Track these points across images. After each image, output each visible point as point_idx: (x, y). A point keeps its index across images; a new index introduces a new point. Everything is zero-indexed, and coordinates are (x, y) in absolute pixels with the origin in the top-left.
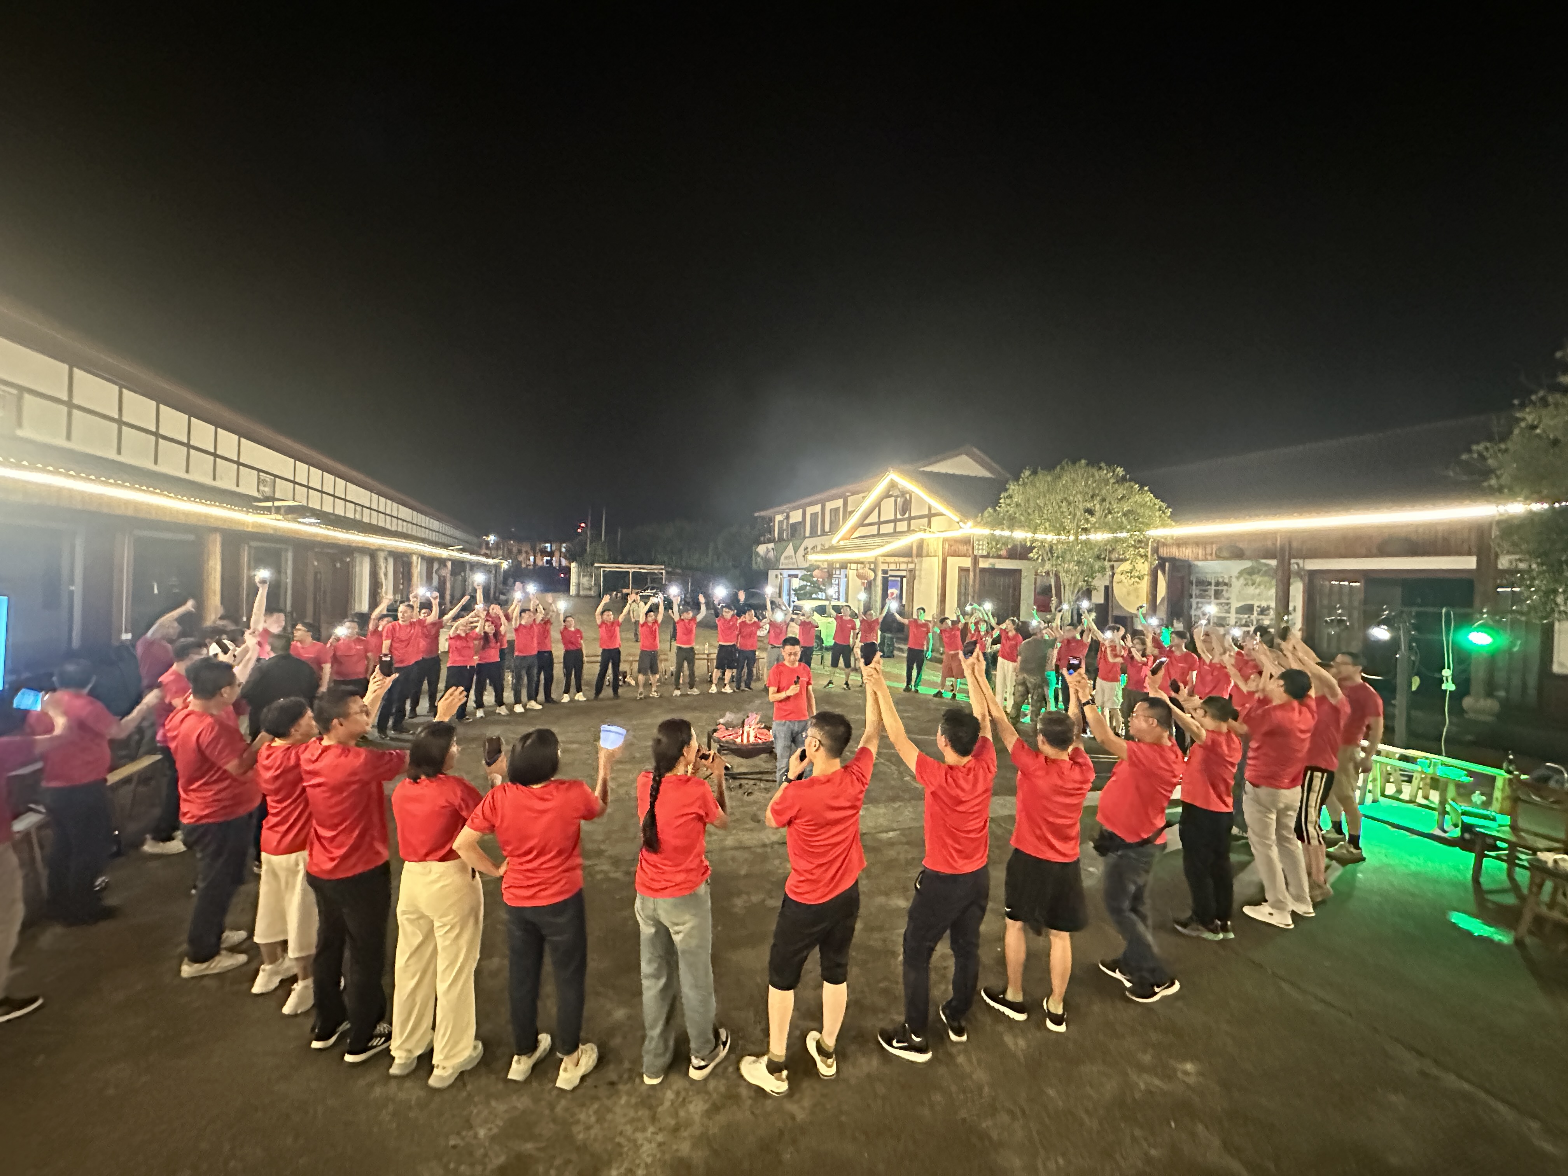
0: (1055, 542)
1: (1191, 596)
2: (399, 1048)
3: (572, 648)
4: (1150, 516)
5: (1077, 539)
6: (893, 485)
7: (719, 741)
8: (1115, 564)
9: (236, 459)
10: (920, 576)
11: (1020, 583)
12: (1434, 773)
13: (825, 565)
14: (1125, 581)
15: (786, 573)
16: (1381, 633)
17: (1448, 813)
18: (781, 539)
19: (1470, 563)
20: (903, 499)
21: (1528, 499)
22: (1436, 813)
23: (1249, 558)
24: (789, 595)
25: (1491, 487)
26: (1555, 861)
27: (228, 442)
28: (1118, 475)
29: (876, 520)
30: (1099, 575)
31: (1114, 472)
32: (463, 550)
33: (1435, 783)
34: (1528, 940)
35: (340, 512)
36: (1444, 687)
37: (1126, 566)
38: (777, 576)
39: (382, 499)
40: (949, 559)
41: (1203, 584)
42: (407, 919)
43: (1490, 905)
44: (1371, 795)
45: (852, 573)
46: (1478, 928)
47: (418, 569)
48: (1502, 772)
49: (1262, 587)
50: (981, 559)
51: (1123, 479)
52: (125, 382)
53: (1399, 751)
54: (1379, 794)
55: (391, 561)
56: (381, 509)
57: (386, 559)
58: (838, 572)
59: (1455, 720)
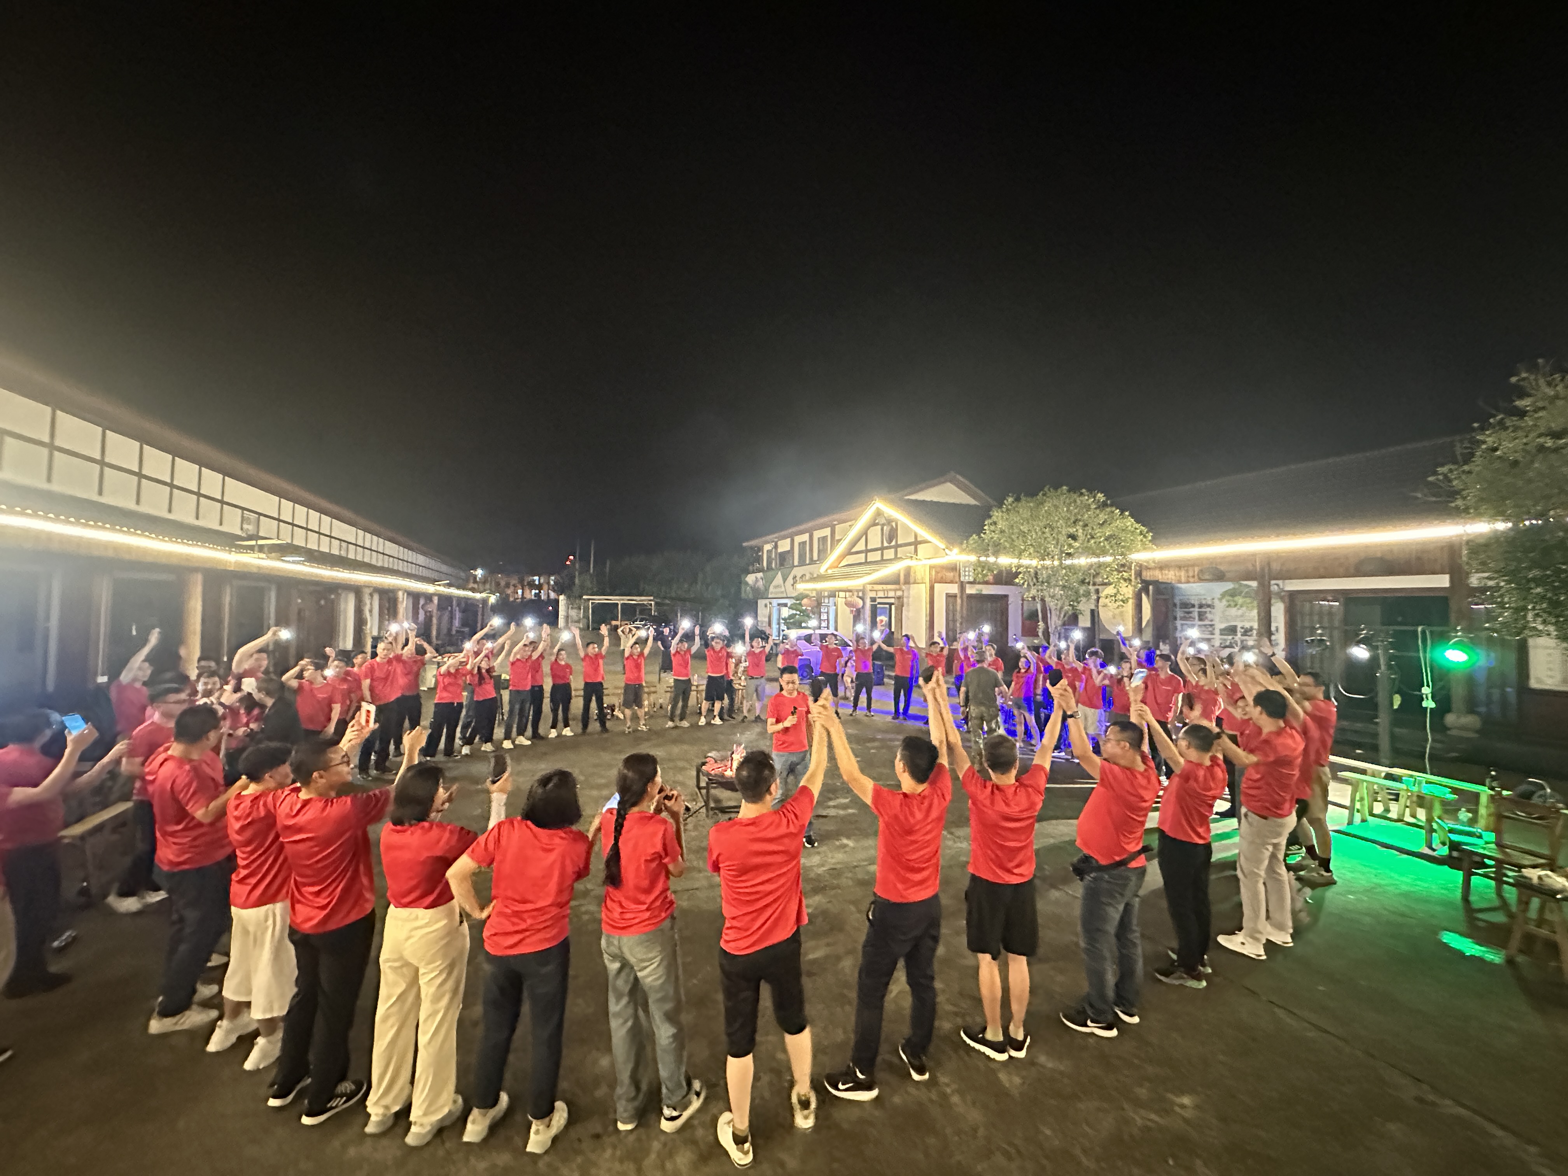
0: (1039, 567)
1: (1175, 618)
2: (376, 1103)
3: (561, 682)
4: (1132, 540)
5: (1061, 564)
6: (879, 513)
7: (708, 774)
8: (1100, 588)
9: (219, 498)
10: (908, 605)
11: (1007, 609)
12: (1420, 792)
13: (814, 594)
14: (1110, 604)
15: (775, 602)
16: (1361, 653)
17: (1435, 831)
18: (769, 568)
19: (1443, 581)
20: (889, 528)
21: (1493, 517)
22: (1424, 831)
23: (1229, 580)
24: (779, 624)
25: (1457, 508)
26: (1540, 878)
27: (212, 481)
28: (1099, 501)
29: (863, 548)
30: (1084, 599)
31: (1094, 497)
32: (450, 585)
33: (1421, 801)
34: (1520, 959)
35: (325, 549)
36: (1424, 704)
37: (1110, 590)
38: (766, 606)
39: (368, 535)
40: (936, 585)
41: (1187, 606)
42: (390, 967)
43: (1481, 924)
44: (1359, 814)
45: (841, 601)
46: (1469, 947)
47: (404, 604)
48: (1486, 788)
49: (1244, 609)
50: (967, 585)
51: (1104, 505)
52: (109, 424)
53: (1385, 770)
54: (1367, 814)
55: (376, 597)
56: (367, 545)
57: (371, 595)
58: (826, 601)
59: (1439, 737)
